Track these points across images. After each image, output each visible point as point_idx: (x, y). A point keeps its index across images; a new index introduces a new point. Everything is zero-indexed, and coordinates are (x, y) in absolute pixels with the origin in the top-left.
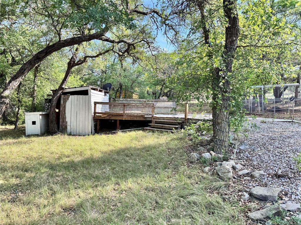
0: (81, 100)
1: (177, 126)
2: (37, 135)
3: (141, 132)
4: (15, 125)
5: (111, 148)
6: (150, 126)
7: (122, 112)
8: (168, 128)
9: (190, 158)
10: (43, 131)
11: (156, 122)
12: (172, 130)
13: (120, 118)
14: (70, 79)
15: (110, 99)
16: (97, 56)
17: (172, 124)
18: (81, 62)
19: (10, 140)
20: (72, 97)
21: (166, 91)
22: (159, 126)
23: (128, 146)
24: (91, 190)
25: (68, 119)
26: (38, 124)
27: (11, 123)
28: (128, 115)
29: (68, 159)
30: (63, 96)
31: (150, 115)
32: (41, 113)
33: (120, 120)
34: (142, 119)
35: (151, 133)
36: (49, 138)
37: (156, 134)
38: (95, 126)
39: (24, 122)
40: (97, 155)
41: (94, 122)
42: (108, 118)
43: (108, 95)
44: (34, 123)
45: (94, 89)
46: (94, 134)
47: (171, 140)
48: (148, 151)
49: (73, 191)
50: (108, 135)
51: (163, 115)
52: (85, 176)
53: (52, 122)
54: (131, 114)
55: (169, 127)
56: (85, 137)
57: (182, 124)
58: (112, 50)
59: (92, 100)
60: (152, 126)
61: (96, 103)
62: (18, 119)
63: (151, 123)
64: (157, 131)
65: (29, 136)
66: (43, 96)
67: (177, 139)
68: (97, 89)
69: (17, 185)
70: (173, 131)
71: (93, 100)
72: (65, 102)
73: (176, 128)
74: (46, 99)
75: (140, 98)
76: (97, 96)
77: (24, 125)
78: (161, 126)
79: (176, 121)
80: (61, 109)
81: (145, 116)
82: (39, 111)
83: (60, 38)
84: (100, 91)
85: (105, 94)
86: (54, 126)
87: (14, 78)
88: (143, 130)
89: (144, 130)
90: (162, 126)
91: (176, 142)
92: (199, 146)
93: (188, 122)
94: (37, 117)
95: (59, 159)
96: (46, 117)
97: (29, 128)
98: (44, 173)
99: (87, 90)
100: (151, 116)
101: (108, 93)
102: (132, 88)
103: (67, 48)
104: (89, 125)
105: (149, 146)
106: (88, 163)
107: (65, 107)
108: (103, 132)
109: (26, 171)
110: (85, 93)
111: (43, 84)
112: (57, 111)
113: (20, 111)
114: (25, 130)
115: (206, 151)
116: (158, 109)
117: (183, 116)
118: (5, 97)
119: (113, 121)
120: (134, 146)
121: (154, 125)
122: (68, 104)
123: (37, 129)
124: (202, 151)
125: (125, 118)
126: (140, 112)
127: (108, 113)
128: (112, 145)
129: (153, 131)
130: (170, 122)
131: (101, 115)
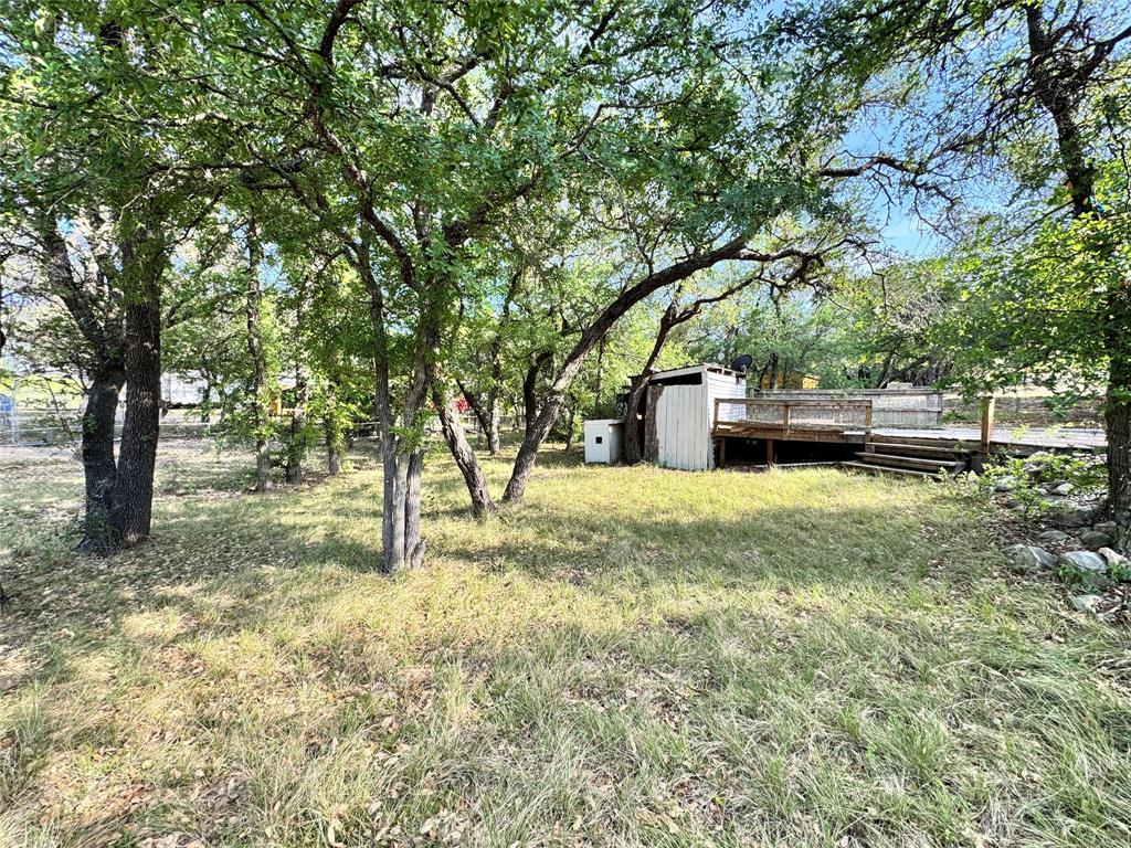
0: (687, 396)
1: (952, 463)
2: (604, 464)
3: (834, 472)
4: (568, 442)
5: (758, 505)
6: (859, 459)
7: (781, 422)
8: (921, 467)
9: (1012, 558)
10: (614, 456)
11: (879, 450)
12: (936, 472)
13: (777, 436)
14: (663, 353)
15: (748, 391)
16: (724, 297)
17: (934, 455)
18: (687, 315)
19: (563, 470)
20: (668, 390)
22: (890, 459)
23: (803, 503)
25: (660, 436)
26: (606, 441)
27: (562, 439)
28: (804, 430)
29: (666, 517)
30: (650, 387)
31: (859, 429)
32: (611, 421)
33: (774, 441)
34: (834, 439)
35: (864, 477)
36: (626, 470)
37: (880, 480)
38: (717, 452)
39: (582, 438)
40: (727, 516)
41: (714, 443)
42: (745, 434)
43: (743, 382)
44: (599, 440)
45: (714, 370)
46: (714, 469)
47: (934, 501)
48: (861, 523)
49: (685, 588)
50: (747, 474)
51: (896, 430)
52: (707, 561)
53: (631, 439)
54: (804, 426)
55: (923, 463)
56: (695, 474)
57: (972, 458)
58: (759, 278)
59: (709, 394)
60: (868, 460)
61: (718, 401)
62: (571, 432)
63: (864, 451)
64: (884, 471)
65: (591, 464)
66: (613, 389)
67: (955, 500)
68: (720, 371)
69: (579, 553)
70: (940, 477)
71: (712, 395)
72: (655, 400)
73: (950, 469)
74: (620, 395)
75: (824, 387)
76: (722, 385)
77: (582, 444)
78: (895, 459)
79: (947, 450)
80: (648, 413)
81: (846, 433)
82: (605, 418)
84: (727, 373)
85: (738, 381)
86: (634, 447)
87: (572, 358)
88: (840, 468)
89: (842, 467)
90: (901, 461)
91: (952, 508)
92: (1043, 527)
93: (992, 453)
94: (604, 428)
95: (649, 514)
96: (621, 429)
97: (593, 451)
98: (624, 538)
99: (700, 374)
100: (864, 433)
101: (743, 377)
102: (802, 363)
103: (662, 289)
104: (704, 449)
105: (862, 512)
106: (707, 531)
107: (654, 409)
108: (733, 465)
110: (695, 379)
111: (614, 366)
112: (640, 417)
113: (575, 417)
114: (583, 452)
115: (1077, 546)
116: (882, 415)
117: (976, 435)
118: (558, 393)
119: (754, 442)
120: (816, 505)
121: (874, 457)
122: (661, 404)
123: (604, 451)
124: (1062, 543)
125: (787, 436)
126: (831, 422)
127: (746, 423)
128: (760, 499)
129: (871, 473)
130: (925, 450)
131: (729, 427)
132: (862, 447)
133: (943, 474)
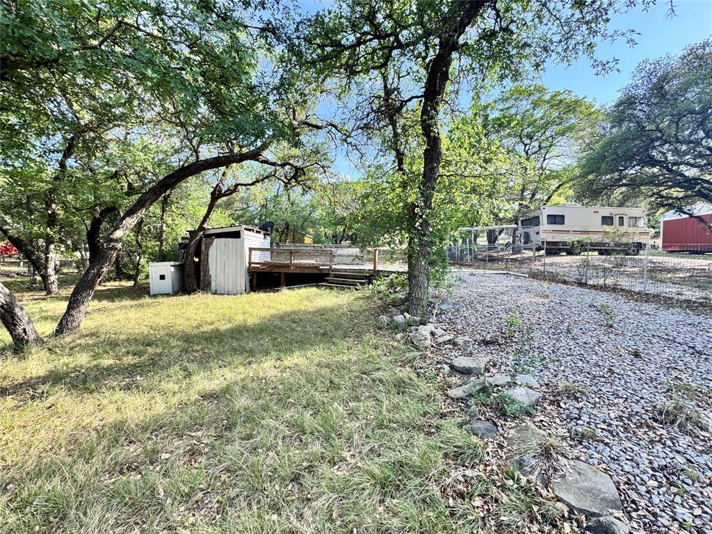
1: (363, 281)
2: (168, 295)
3: (314, 289)
5: (272, 312)
6: (327, 281)
7: (288, 262)
8: (351, 283)
9: (378, 322)
10: (176, 289)
11: (336, 276)
12: (356, 285)
13: (286, 271)
14: (213, 216)
15: (271, 243)
16: (253, 184)
17: (356, 277)
18: (230, 192)
19: (127, 303)
20: (217, 241)
21: (350, 233)
22: (339, 280)
23: (296, 308)
24: (241, 369)
25: (212, 272)
26: (169, 280)
27: (129, 278)
28: (297, 266)
29: (211, 327)
30: (204, 239)
31: (327, 265)
32: (172, 263)
33: (285, 273)
34: (316, 271)
35: (328, 291)
36: (185, 298)
37: (334, 292)
38: (251, 281)
39: (147, 277)
40: (252, 321)
41: (249, 276)
42: (268, 270)
43: (269, 238)
44: (162, 277)
45: (249, 230)
46: (249, 293)
47: (355, 300)
48: (323, 315)
49: (217, 372)
50: (269, 294)
51: (344, 266)
52: (234, 350)
53: (189, 276)
54: (300, 264)
55: (353, 282)
56: (237, 296)
57: (370, 277)
58: (274, 175)
59: (245, 245)
60: (330, 281)
61: (251, 250)
62: (138, 272)
63: (329, 277)
64: (337, 287)
65: (155, 296)
66: (176, 239)
67: (363, 298)
68: (253, 230)
69: (134, 365)
70: (357, 288)
71: (248, 246)
72: (207, 248)
73: (361, 284)
74: (181, 243)
75: (314, 243)
76: (254, 240)
77: (148, 281)
78: (342, 280)
79: (361, 273)
80: (202, 257)
81: (321, 267)
82: (169, 261)
83: (198, 157)
84: (257, 232)
85: (265, 237)
86: (191, 281)
87: (129, 213)
88: (318, 286)
90: (344, 281)
91: (361, 302)
92: (390, 307)
93: (377, 275)
94: (168, 268)
95: (198, 327)
96: (181, 269)
97: (155, 285)
99: (239, 232)
100: (328, 267)
101: (268, 235)
102: (303, 229)
103: (210, 172)
104: (242, 280)
105: (324, 309)
106: (239, 332)
107: (207, 255)
108: (262, 289)
109: (149, 345)
110: (236, 235)
111: (176, 222)
112: (197, 260)
113: (142, 260)
114: (149, 287)
115: (399, 313)
116: (339, 258)
117: (371, 267)
118: (116, 241)
119: (276, 274)
120: (303, 308)
121: (333, 280)
122: (212, 251)
123: (167, 285)
124: (395, 313)
125: (292, 270)
126: (314, 262)
127: (269, 263)
128: (273, 308)
129: (331, 288)
130: (354, 275)
131: (259, 266)
132: (328, 275)
133: (359, 287)
